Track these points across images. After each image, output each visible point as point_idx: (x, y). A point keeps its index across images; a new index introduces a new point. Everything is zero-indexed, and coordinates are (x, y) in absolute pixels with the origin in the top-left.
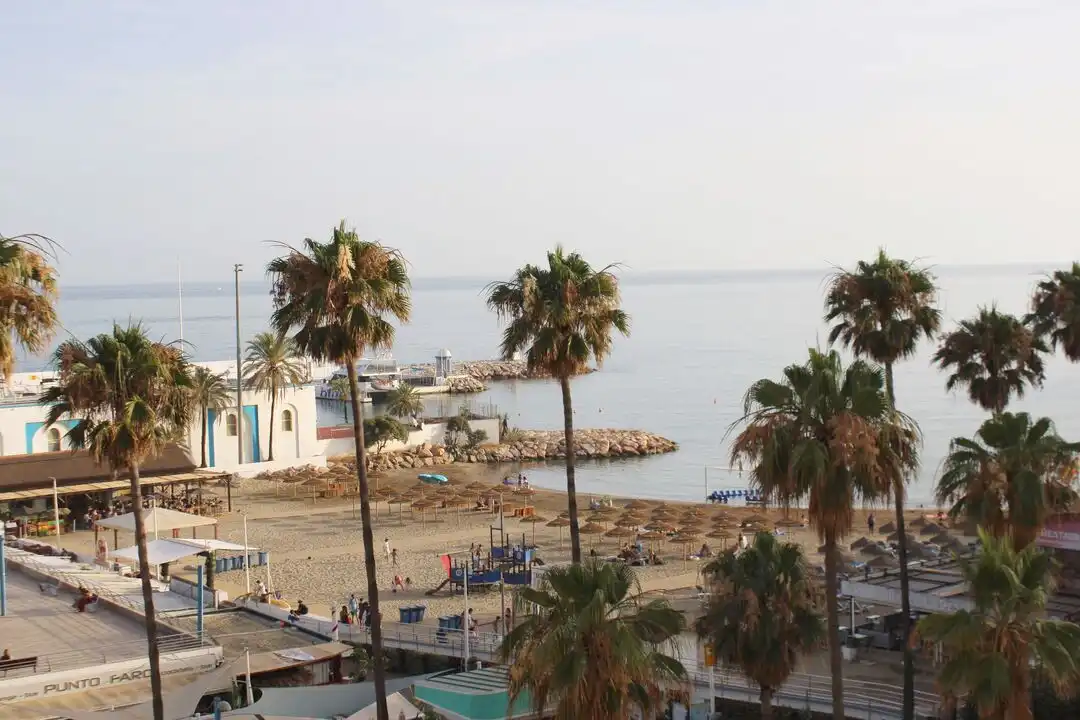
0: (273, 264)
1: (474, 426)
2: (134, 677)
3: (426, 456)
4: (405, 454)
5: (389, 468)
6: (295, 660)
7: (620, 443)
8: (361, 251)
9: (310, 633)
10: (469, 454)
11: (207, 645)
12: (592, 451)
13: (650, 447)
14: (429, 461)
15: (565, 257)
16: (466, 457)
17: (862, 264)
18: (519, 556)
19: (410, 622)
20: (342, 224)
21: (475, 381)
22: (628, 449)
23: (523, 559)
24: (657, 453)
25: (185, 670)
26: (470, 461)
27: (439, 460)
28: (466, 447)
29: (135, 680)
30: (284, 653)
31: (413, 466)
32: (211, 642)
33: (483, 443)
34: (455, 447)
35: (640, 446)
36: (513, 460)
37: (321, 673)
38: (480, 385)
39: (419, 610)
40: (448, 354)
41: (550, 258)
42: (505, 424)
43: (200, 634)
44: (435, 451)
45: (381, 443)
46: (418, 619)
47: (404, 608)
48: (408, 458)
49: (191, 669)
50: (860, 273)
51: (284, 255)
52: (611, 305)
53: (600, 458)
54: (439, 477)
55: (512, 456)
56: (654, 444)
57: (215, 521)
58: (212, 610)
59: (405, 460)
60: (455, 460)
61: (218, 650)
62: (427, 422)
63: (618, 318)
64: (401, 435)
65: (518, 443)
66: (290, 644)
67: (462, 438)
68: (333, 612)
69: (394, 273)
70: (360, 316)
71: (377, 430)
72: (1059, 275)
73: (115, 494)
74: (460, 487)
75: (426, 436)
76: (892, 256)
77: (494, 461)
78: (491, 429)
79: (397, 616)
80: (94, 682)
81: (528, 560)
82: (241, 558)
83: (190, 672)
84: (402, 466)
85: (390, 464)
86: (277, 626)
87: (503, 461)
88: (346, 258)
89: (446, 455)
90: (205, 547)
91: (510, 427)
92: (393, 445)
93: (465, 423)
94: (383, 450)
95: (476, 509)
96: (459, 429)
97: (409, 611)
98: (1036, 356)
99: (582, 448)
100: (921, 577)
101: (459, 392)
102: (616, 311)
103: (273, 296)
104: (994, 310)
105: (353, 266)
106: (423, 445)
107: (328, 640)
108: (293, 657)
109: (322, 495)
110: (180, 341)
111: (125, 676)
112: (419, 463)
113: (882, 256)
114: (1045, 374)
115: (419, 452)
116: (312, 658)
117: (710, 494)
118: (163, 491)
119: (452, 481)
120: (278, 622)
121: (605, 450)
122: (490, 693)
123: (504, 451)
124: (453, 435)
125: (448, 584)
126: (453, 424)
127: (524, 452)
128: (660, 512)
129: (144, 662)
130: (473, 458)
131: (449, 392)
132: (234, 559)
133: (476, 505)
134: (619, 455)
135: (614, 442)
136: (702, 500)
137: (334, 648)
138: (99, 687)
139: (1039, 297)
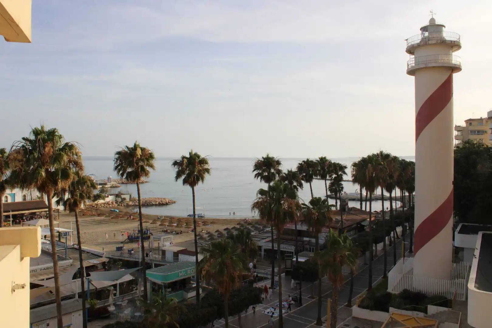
0: (117, 153)
1: (123, 196)
2: (47, 269)
3: (110, 204)
4: (104, 204)
5: (100, 207)
6: (93, 263)
7: (161, 201)
8: (143, 150)
9: (96, 255)
10: (121, 204)
11: (68, 259)
12: (154, 203)
13: (169, 202)
14: (111, 206)
15: (193, 153)
16: (120, 205)
17: (263, 157)
18: (146, 232)
19: (119, 251)
20: (136, 142)
21: (118, 184)
22: (163, 203)
23: (147, 233)
24: (171, 204)
25: (62, 266)
26: (122, 206)
27: (113, 205)
28: (120, 202)
29: (48, 270)
30: (90, 261)
31: (107, 207)
32: (69, 258)
33: (125, 201)
34: (118, 202)
35: (166, 202)
36: (133, 206)
37: (100, 267)
38: (119, 185)
39: (121, 247)
40: (111, 177)
41: (190, 153)
42: (131, 196)
43: (66, 256)
44: (112, 203)
45: (98, 201)
46: (121, 250)
47: (118, 247)
48: (105, 205)
49: (63, 266)
50: (263, 160)
51: (120, 150)
52: (206, 166)
53: (156, 205)
54: (116, 210)
55: (132, 204)
56: (170, 202)
57: (58, 223)
58: (64, 248)
59: (104, 205)
60: (118, 205)
61: (71, 261)
62: (111, 195)
63: (208, 171)
64: (104, 199)
65: (134, 201)
66: (91, 258)
67: (119, 200)
68: (103, 249)
69: (151, 156)
70: (143, 169)
71: (97, 197)
72: (304, 161)
73: (25, 214)
74: (123, 213)
75: (110, 199)
76: (270, 156)
77: (128, 206)
78: (127, 197)
79: (115, 249)
80: (35, 271)
81: (149, 233)
82: (66, 233)
83: (63, 267)
84: (104, 207)
85: (100, 206)
86: (85, 253)
87: (130, 206)
88: (139, 152)
89: (115, 204)
90: (58, 230)
91: (132, 197)
92: (101, 201)
93: (120, 196)
94: (99, 202)
95: (127, 219)
96: (119, 197)
97: (119, 248)
98: (301, 182)
99: (151, 203)
100: (256, 237)
101: (114, 187)
102: (207, 169)
103: (114, 162)
104: (291, 170)
105: (141, 154)
106: (109, 201)
107: (102, 257)
108: (92, 262)
109: (83, 215)
110: (92, 175)
111: (45, 269)
112: (108, 206)
113: (268, 156)
114: (303, 186)
115: (108, 203)
116: (98, 262)
117: (188, 215)
118: (40, 214)
119: (120, 211)
120: (85, 252)
121: (157, 203)
122: (167, 274)
123: (131, 203)
124: (117, 198)
125: (127, 240)
126: (117, 196)
127: (136, 203)
128: (171, 219)
129: (52, 265)
130: (122, 205)
131: (111, 187)
132: (64, 233)
133: (127, 218)
134: (161, 204)
135: (160, 201)
136: (186, 217)
137: (104, 259)
138: (37, 272)
139: (298, 166)
